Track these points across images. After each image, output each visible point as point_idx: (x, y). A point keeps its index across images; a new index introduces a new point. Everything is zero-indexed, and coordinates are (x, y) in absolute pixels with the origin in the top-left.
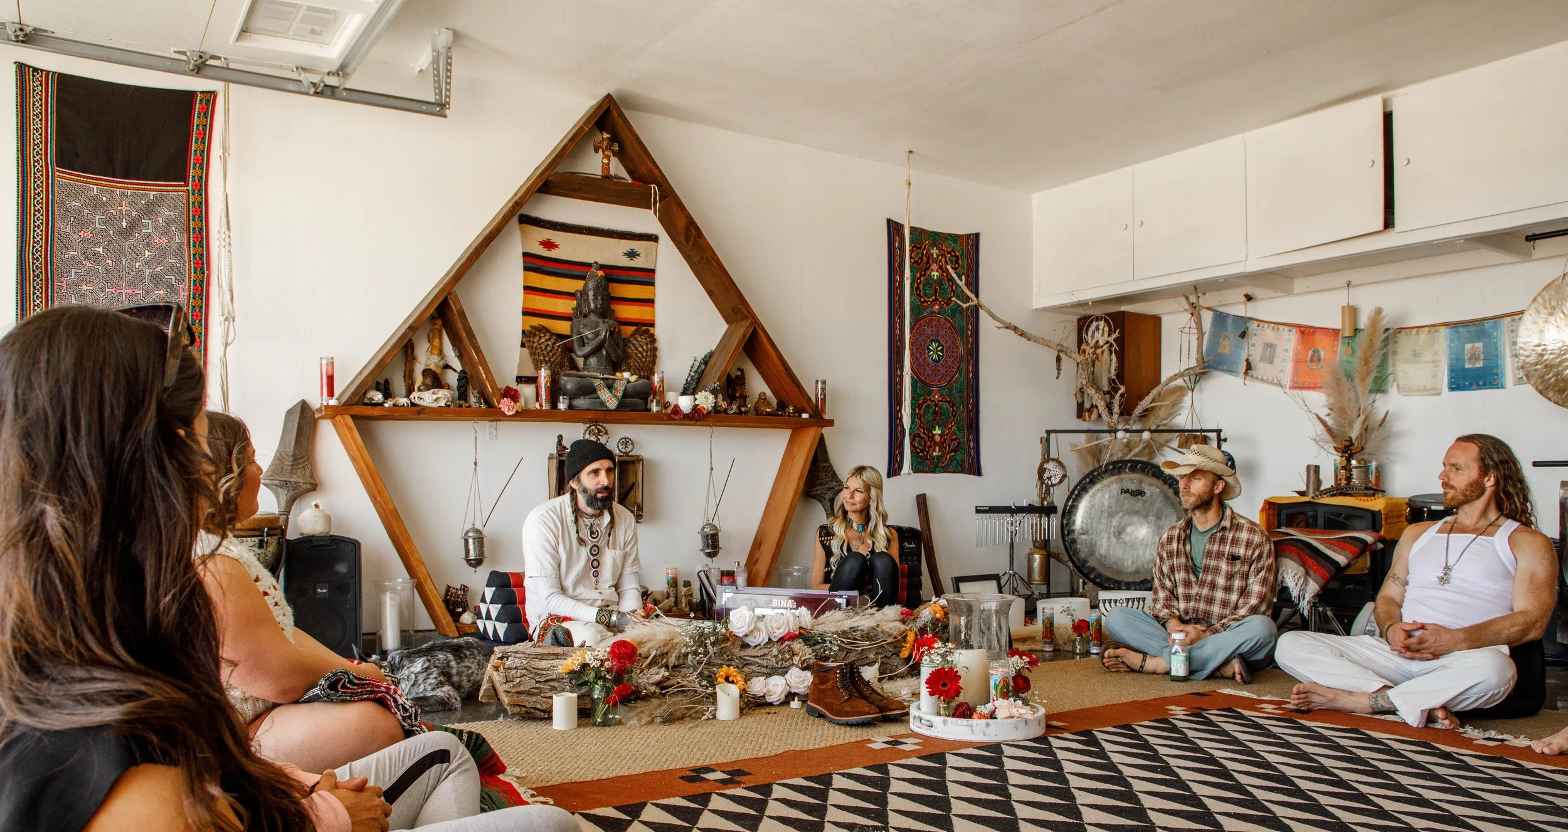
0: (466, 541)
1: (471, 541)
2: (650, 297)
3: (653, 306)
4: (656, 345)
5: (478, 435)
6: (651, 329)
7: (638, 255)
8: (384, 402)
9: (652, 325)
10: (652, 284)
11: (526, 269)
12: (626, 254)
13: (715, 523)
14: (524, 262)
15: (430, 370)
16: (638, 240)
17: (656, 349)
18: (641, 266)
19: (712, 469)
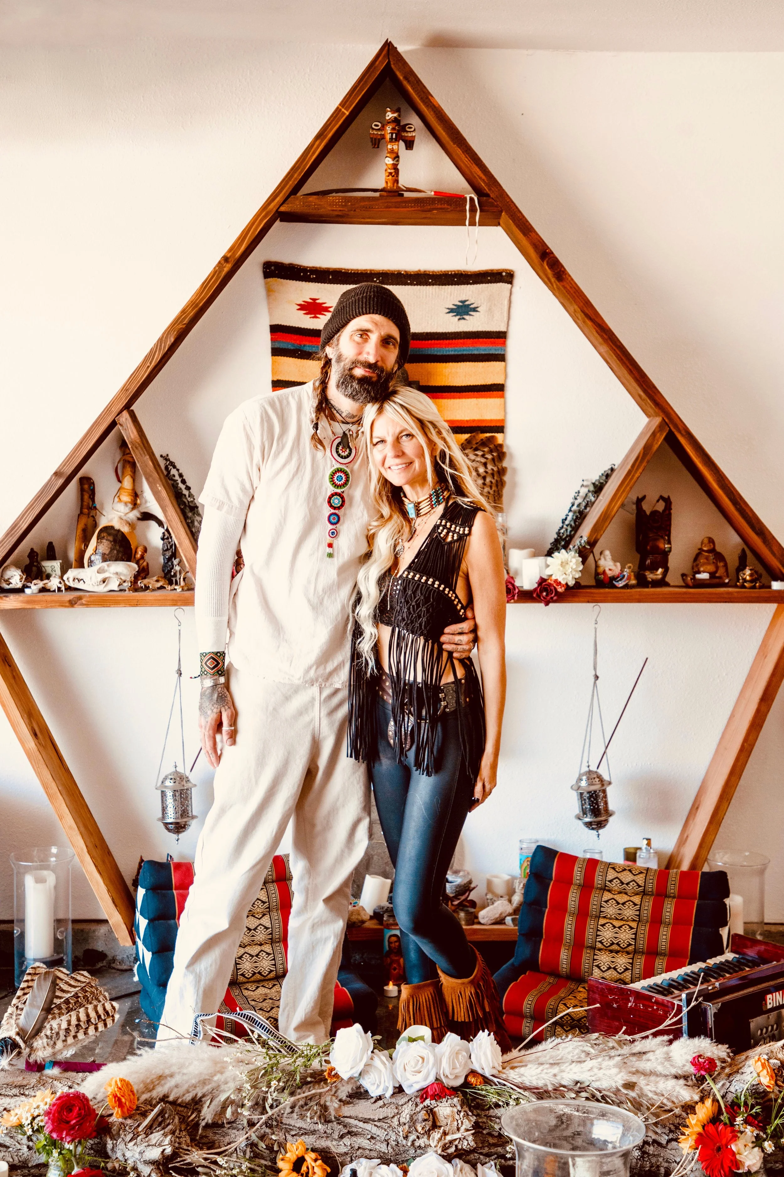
0: (163, 794)
1: (169, 794)
2: (498, 381)
3: (503, 396)
4: (505, 464)
5: (181, 628)
6: (499, 437)
7: (475, 310)
8: (25, 587)
9: (500, 429)
10: (501, 358)
11: (276, 352)
12: (451, 311)
13: (603, 772)
14: (272, 340)
15: (112, 527)
16: (475, 283)
17: (502, 472)
18: (480, 329)
19: (597, 677)
